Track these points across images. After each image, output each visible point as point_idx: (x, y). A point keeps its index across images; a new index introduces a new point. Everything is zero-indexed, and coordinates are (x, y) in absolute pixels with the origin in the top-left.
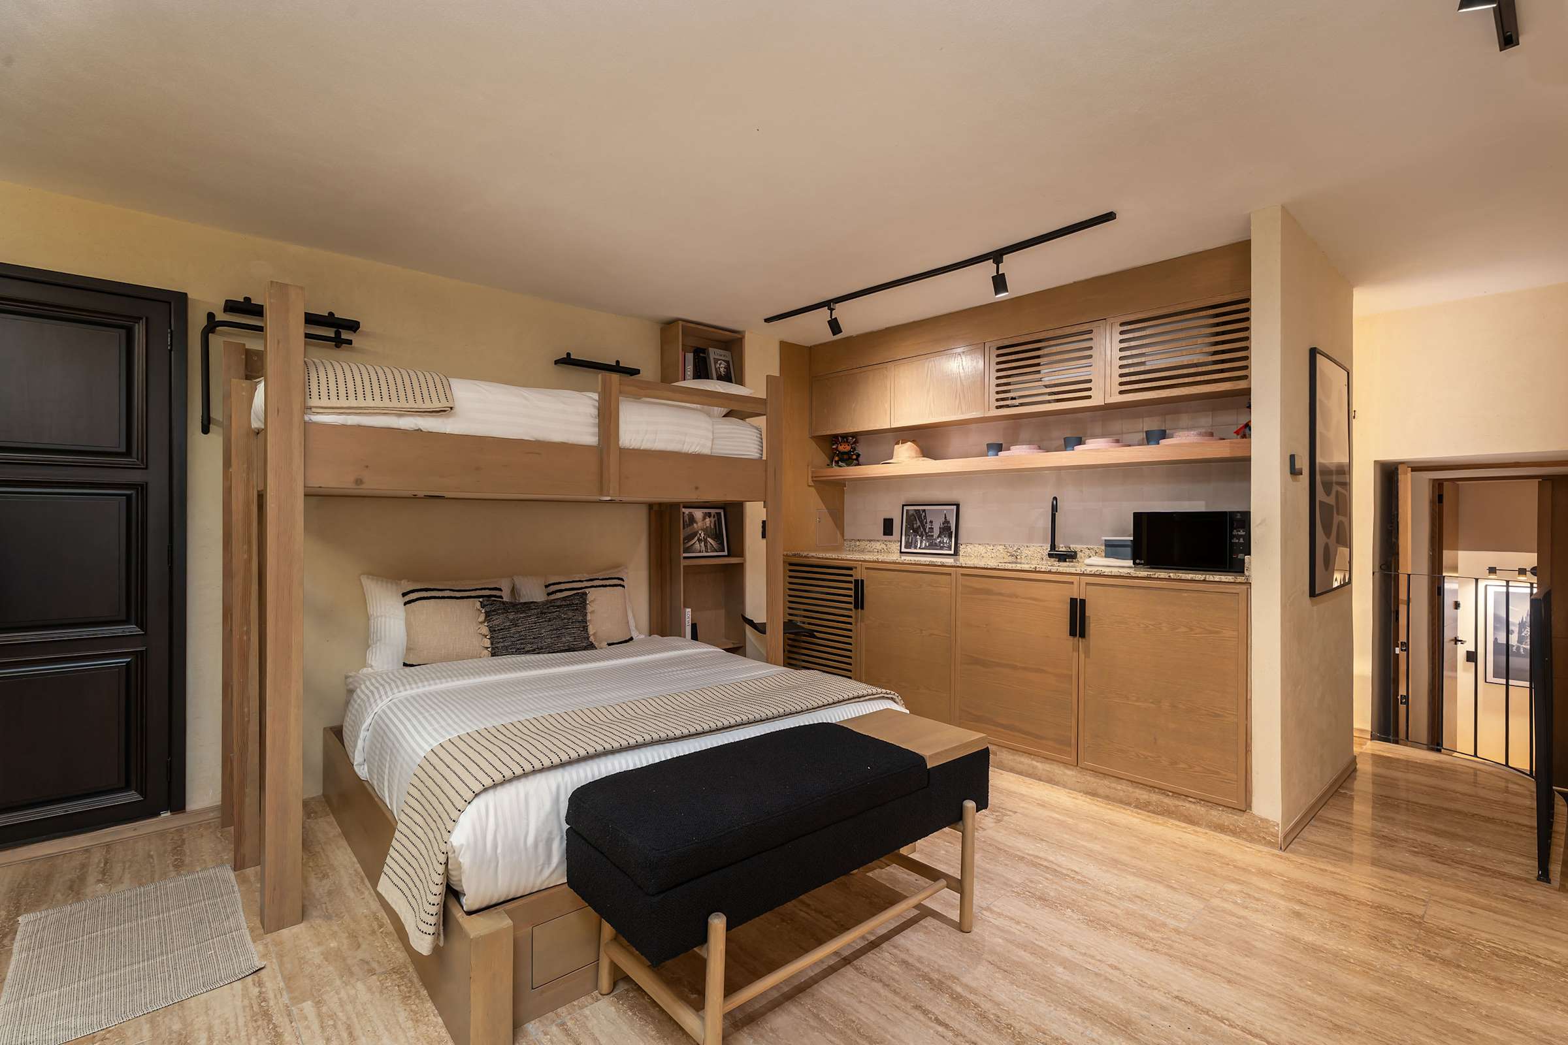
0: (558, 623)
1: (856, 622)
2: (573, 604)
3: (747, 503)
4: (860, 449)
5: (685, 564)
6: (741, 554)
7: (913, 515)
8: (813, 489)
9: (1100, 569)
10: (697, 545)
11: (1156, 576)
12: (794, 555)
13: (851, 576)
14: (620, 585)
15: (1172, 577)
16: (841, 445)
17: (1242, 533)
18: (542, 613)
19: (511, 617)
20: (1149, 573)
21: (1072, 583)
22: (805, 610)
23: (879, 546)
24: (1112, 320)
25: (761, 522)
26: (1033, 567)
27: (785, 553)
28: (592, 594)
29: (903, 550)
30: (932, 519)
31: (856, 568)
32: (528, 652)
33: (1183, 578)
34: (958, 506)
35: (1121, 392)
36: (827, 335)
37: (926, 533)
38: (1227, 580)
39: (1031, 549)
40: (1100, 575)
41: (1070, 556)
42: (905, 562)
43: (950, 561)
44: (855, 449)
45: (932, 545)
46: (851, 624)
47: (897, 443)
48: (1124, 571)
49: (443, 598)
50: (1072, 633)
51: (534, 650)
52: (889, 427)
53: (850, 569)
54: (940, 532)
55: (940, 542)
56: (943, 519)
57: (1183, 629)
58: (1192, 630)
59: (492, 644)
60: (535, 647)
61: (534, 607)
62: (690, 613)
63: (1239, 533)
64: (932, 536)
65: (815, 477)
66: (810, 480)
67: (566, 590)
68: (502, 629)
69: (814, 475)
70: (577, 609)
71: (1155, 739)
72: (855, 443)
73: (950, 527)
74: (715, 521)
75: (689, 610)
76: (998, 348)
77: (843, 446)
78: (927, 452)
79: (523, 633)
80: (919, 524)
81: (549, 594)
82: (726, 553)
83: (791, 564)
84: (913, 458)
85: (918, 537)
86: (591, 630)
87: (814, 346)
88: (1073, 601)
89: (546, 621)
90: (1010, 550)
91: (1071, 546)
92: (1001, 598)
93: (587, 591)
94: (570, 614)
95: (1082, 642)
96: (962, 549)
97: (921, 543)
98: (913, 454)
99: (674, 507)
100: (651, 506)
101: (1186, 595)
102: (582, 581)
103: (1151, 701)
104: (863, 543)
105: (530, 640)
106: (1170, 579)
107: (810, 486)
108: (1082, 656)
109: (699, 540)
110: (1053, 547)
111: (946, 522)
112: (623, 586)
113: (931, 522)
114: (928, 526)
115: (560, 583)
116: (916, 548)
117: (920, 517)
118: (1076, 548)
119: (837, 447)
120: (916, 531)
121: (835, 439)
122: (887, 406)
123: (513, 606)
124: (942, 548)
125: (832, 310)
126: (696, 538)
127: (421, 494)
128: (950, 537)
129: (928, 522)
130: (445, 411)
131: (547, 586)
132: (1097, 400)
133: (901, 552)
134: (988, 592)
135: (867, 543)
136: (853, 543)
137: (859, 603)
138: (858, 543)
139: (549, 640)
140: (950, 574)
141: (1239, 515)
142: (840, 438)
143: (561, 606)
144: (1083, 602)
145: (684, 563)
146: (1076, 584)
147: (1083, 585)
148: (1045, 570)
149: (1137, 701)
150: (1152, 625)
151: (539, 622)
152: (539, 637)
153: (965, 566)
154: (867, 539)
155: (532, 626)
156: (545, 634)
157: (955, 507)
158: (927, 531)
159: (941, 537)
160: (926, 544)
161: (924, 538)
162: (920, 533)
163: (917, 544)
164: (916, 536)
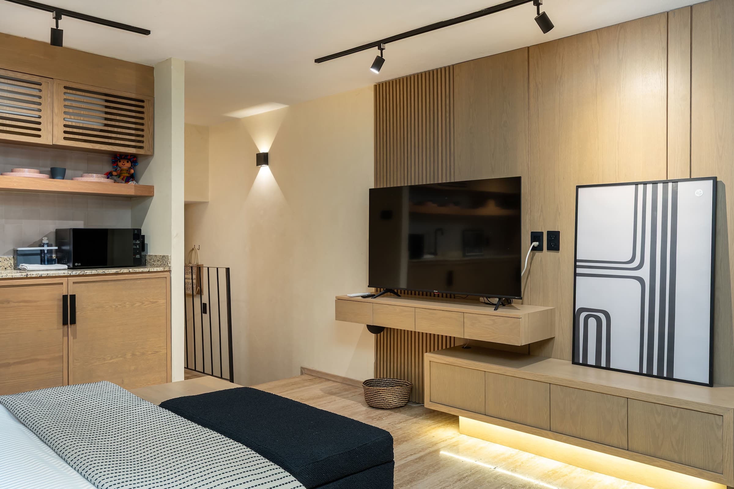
11: (121, 272)
15: (131, 271)
17: (138, 242)
20: (117, 270)
21: (62, 284)
24: (58, 81)
33: (137, 271)
35: (65, 138)
38: (160, 270)
50: (65, 323)
57: (138, 304)
58: (143, 303)
63: (136, 242)
71: (123, 380)
88: (64, 297)
95: (71, 327)
101: (139, 282)
103: (119, 356)
106: (130, 273)
108: (71, 338)
132: (45, 139)
144: (73, 297)
146: (65, 284)
147: (71, 283)
148: (36, 276)
149: (111, 359)
150: (120, 305)
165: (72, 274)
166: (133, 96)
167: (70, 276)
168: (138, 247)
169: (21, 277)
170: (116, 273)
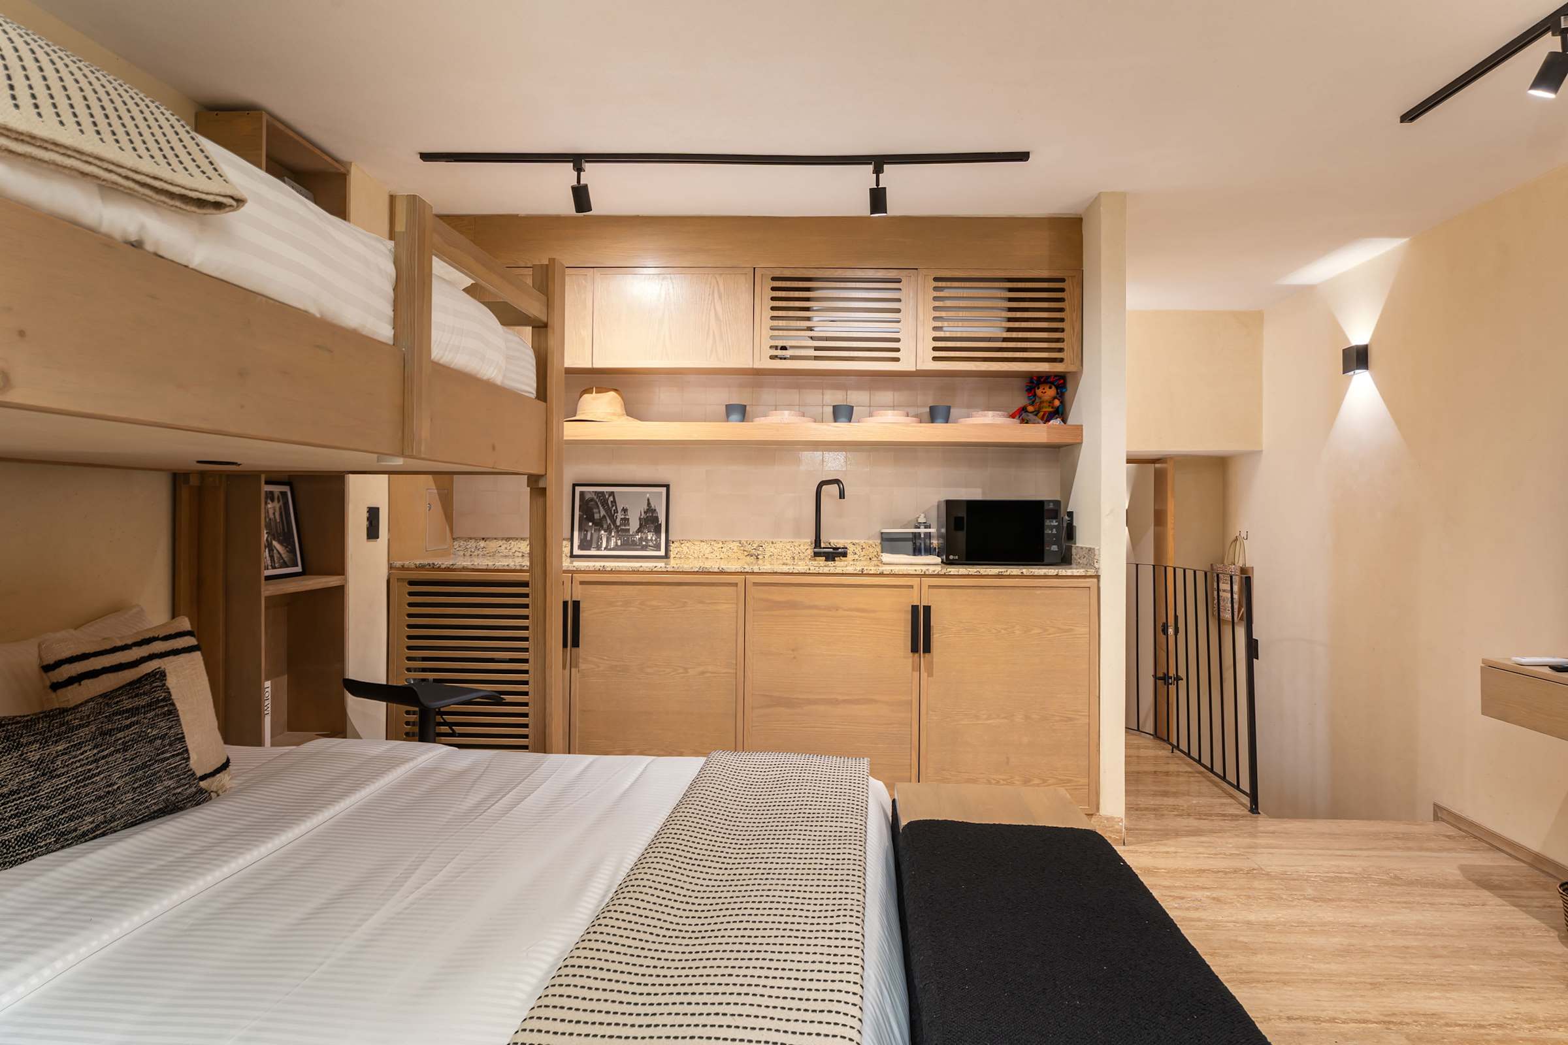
0: (146, 750)
3: (350, 475)
6: (339, 569)
7: (592, 500)
11: (1008, 573)
12: (421, 567)
14: (196, 648)
15: (1025, 574)
17: (1055, 523)
18: (103, 734)
19: (34, 757)
21: (912, 587)
22: (424, 659)
24: (925, 272)
25: (366, 510)
29: (576, 552)
30: (626, 506)
33: (1036, 574)
34: (667, 486)
35: (935, 359)
37: (617, 527)
39: (777, 546)
40: (944, 576)
41: (835, 554)
43: (660, 565)
45: (627, 545)
47: (588, 391)
50: (914, 649)
52: (591, 366)
54: (641, 525)
55: (641, 539)
56: (646, 507)
57: (1036, 631)
58: (1045, 630)
60: (101, 818)
61: (77, 722)
62: (269, 689)
63: (1052, 524)
64: (628, 530)
68: (12, 793)
71: (1008, 758)
73: (657, 518)
74: (280, 508)
75: (268, 684)
76: (774, 279)
78: (632, 411)
80: (603, 513)
81: (55, 687)
82: (299, 569)
83: (411, 583)
84: (615, 415)
85: (603, 532)
88: (915, 609)
89: (118, 751)
90: (748, 548)
91: (832, 541)
92: (815, 612)
95: (924, 657)
97: (608, 542)
98: (618, 411)
100: (178, 479)
103: (1003, 716)
105: (90, 806)
106: (1022, 576)
108: (924, 675)
110: (817, 542)
111: (650, 510)
113: (625, 510)
114: (620, 516)
115: (77, 657)
116: (599, 548)
117: (605, 503)
118: (837, 543)
120: (599, 524)
122: (586, 333)
123: (26, 727)
124: (644, 548)
125: (579, 170)
128: (657, 531)
129: (619, 510)
131: (49, 668)
132: (907, 363)
133: (574, 557)
134: (793, 605)
135: (500, 543)
136: (472, 544)
137: (569, 637)
138: (482, 544)
139: (130, 796)
140: (736, 584)
141: (1051, 504)
144: (927, 609)
145: (263, 589)
147: (925, 589)
149: (987, 719)
150: (1005, 629)
151: (104, 757)
152: (108, 792)
153: (758, 571)
154: (500, 535)
155: (90, 770)
156: (120, 782)
157: (664, 490)
158: (618, 524)
159: (642, 532)
160: (616, 543)
161: (613, 534)
162: (605, 526)
163: (601, 543)
164: (600, 531)
165: (927, 573)
166: (1045, 274)
167: (925, 575)
168: (1054, 531)
169: (855, 572)
170: (999, 575)
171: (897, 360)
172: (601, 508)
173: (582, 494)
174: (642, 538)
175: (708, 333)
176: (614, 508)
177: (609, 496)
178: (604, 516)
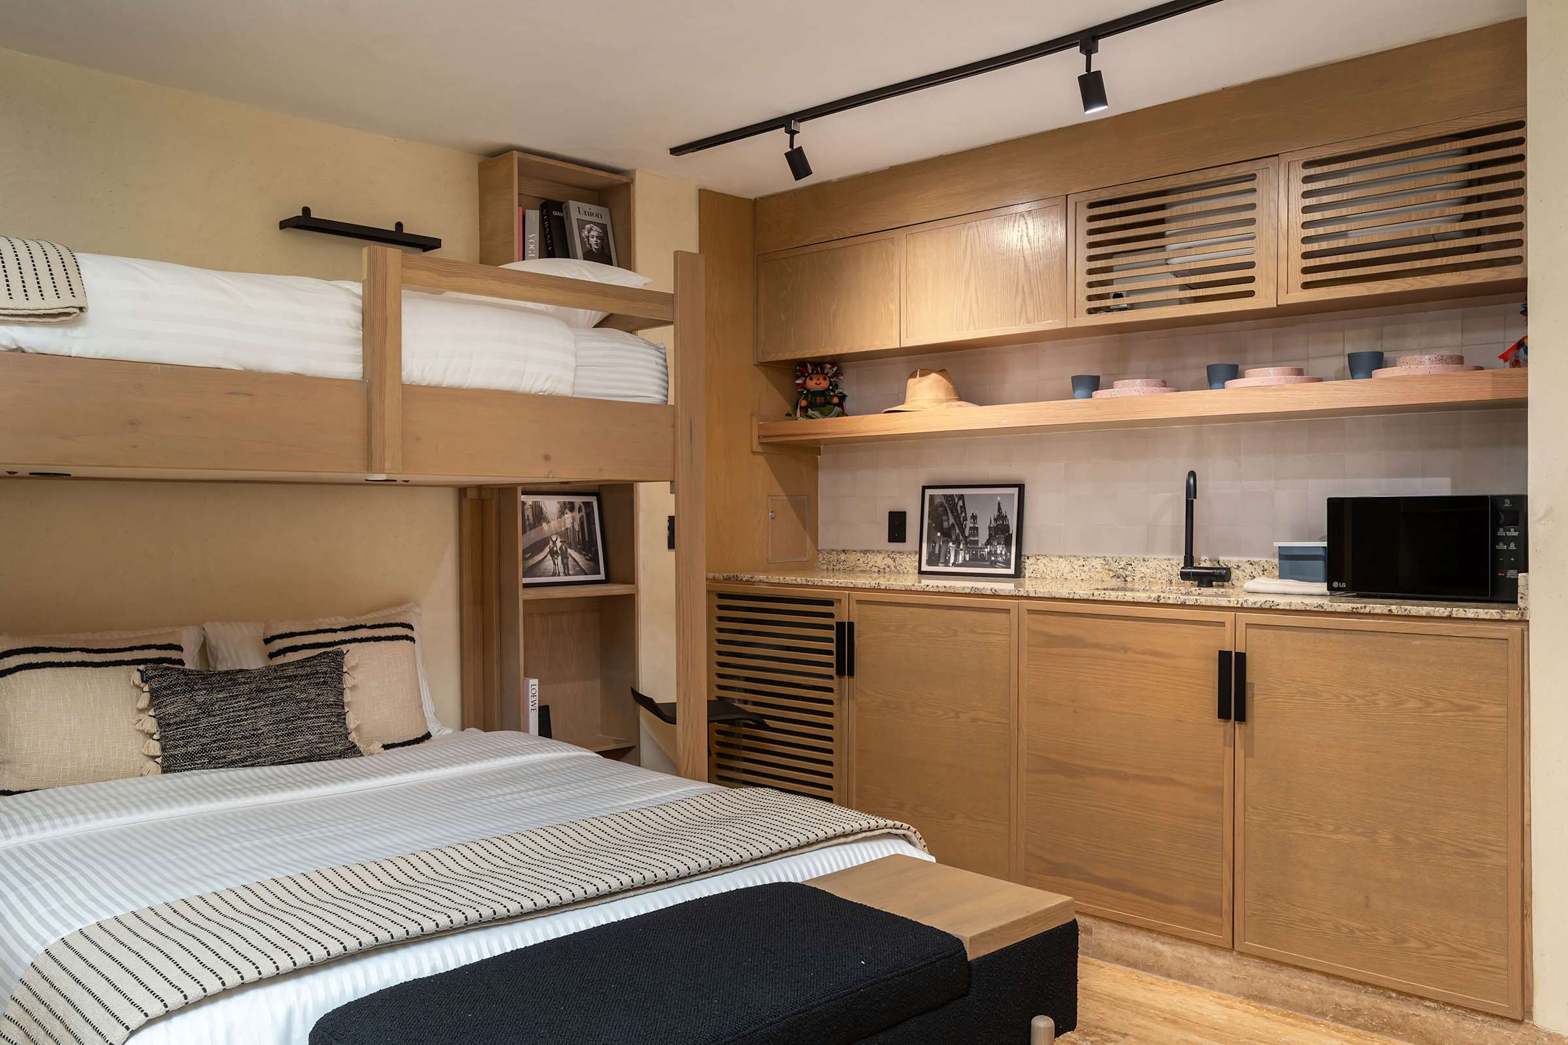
0: (291, 709)
1: (841, 699)
2: (317, 673)
3: (640, 483)
4: (847, 386)
5: (527, 597)
6: (630, 578)
7: (942, 505)
8: (760, 459)
9: (1270, 598)
10: (549, 563)
11: (1367, 610)
12: (728, 579)
13: (831, 616)
14: (407, 638)
15: (1395, 612)
16: (811, 379)
17: (1513, 533)
18: (259, 691)
19: (200, 699)
20: (1355, 606)
21: (1222, 624)
22: (748, 679)
23: (880, 561)
24: (1288, 158)
25: (667, 519)
26: (1154, 595)
27: (711, 575)
28: (356, 656)
29: (925, 568)
30: (976, 512)
31: (839, 601)
32: (233, 764)
33: (1413, 613)
34: (1021, 487)
35: (1306, 286)
36: (782, 179)
37: (966, 538)
38: (1488, 617)
39: (1150, 564)
40: (1270, 610)
42: (927, 589)
43: (1007, 587)
44: (836, 386)
45: (976, 560)
46: (830, 702)
47: (913, 375)
48: (1312, 603)
49: (69, 664)
50: (1223, 714)
51: (245, 759)
52: (898, 347)
53: (830, 603)
54: (990, 535)
55: (990, 553)
56: (996, 513)
57: (1412, 704)
58: (1428, 705)
59: (163, 749)
60: (247, 753)
61: (243, 680)
62: (537, 687)
63: (1508, 534)
64: (976, 542)
65: (764, 437)
66: (755, 441)
67: (304, 647)
68: (182, 722)
69: (764, 433)
70: (325, 683)
71: (1367, 898)
72: (836, 374)
73: (1008, 526)
74: (581, 518)
75: (534, 682)
76: (1092, 206)
77: (815, 381)
78: (965, 392)
79: (222, 729)
80: (952, 520)
81: (272, 656)
82: (602, 577)
83: (722, 596)
84: (941, 402)
85: (951, 544)
86: (352, 721)
87: (762, 198)
88: (1224, 656)
89: (266, 705)
90: (1115, 566)
91: (1221, 559)
92: (1099, 652)
93: (344, 648)
94: (313, 692)
95: (1240, 728)
96: (1029, 566)
97: (957, 556)
98: (941, 394)
99: (506, 492)
100: (462, 491)
101: (1418, 642)
102: (335, 631)
103: (1359, 830)
104: (852, 557)
105: (237, 742)
106: (1390, 615)
107: (754, 453)
108: (1240, 754)
109: (553, 553)
110: (1189, 559)
111: (1001, 517)
112: (412, 639)
113: (974, 517)
114: (969, 524)
115: (292, 635)
116: (946, 564)
117: (953, 508)
118: (1229, 561)
119: (805, 382)
120: (947, 535)
121: (803, 367)
122: (894, 308)
123: (204, 679)
124: (993, 564)
125: (792, 133)
126: (547, 550)
127: (23, 470)
128: (1008, 544)
129: (969, 518)
130: (69, 314)
131: (267, 641)
132: (1264, 299)
133: (921, 572)
134: (1073, 642)
135: (859, 556)
136: (834, 557)
137: (845, 664)
138: (843, 557)
139: (273, 741)
140: (1008, 611)
141: (1507, 501)
142: (809, 366)
143: (296, 676)
144: (1241, 658)
145: (525, 595)
146: (1229, 626)
147: (1241, 628)
148: (1175, 602)
149: (1335, 831)
150: (1360, 697)
151: (253, 708)
152: (254, 735)
153: (1034, 595)
154: (859, 548)
155: (240, 716)
156: (265, 729)
157: (1015, 491)
158: (967, 535)
159: (991, 544)
160: (965, 558)
161: (961, 547)
162: (954, 537)
163: (949, 558)
164: (948, 542)
165: (1245, 605)
167: (1242, 609)
168: (1512, 546)
170: (1353, 613)
171: (1250, 294)
172: (950, 514)
173: (932, 497)
174: (991, 551)
175: (1017, 290)
176: (963, 515)
177: (959, 499)
178: (953, 525)
